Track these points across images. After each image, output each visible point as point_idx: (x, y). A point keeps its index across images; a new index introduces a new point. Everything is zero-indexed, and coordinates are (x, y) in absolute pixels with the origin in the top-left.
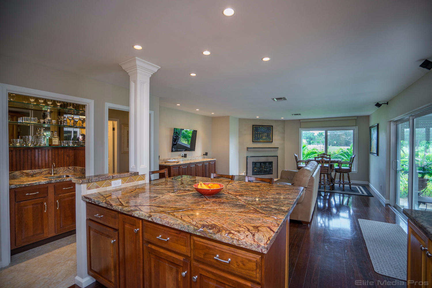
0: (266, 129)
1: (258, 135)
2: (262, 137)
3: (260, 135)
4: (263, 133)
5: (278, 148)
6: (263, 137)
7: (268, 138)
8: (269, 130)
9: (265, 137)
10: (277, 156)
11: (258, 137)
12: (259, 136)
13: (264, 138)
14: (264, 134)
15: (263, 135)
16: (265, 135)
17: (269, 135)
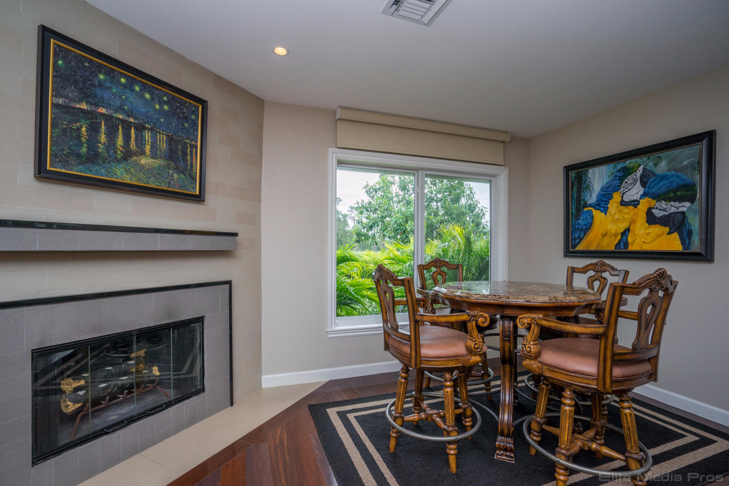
0: (161, 103)
1: (94, 129)
2: (128, 154)
3: (111, 135)
4: (140, 128)
5: (235, 235)
6: (143, 153)
7: (177, 169)
8: (186, 119)
9: (154, 156)
10: (229, 283)
11: (101, 148)
12: (103, 138)
13: (143, 161)
14: (147, 135)
15: (140, 141)
16: (154, 146)
17: (185, 154)
